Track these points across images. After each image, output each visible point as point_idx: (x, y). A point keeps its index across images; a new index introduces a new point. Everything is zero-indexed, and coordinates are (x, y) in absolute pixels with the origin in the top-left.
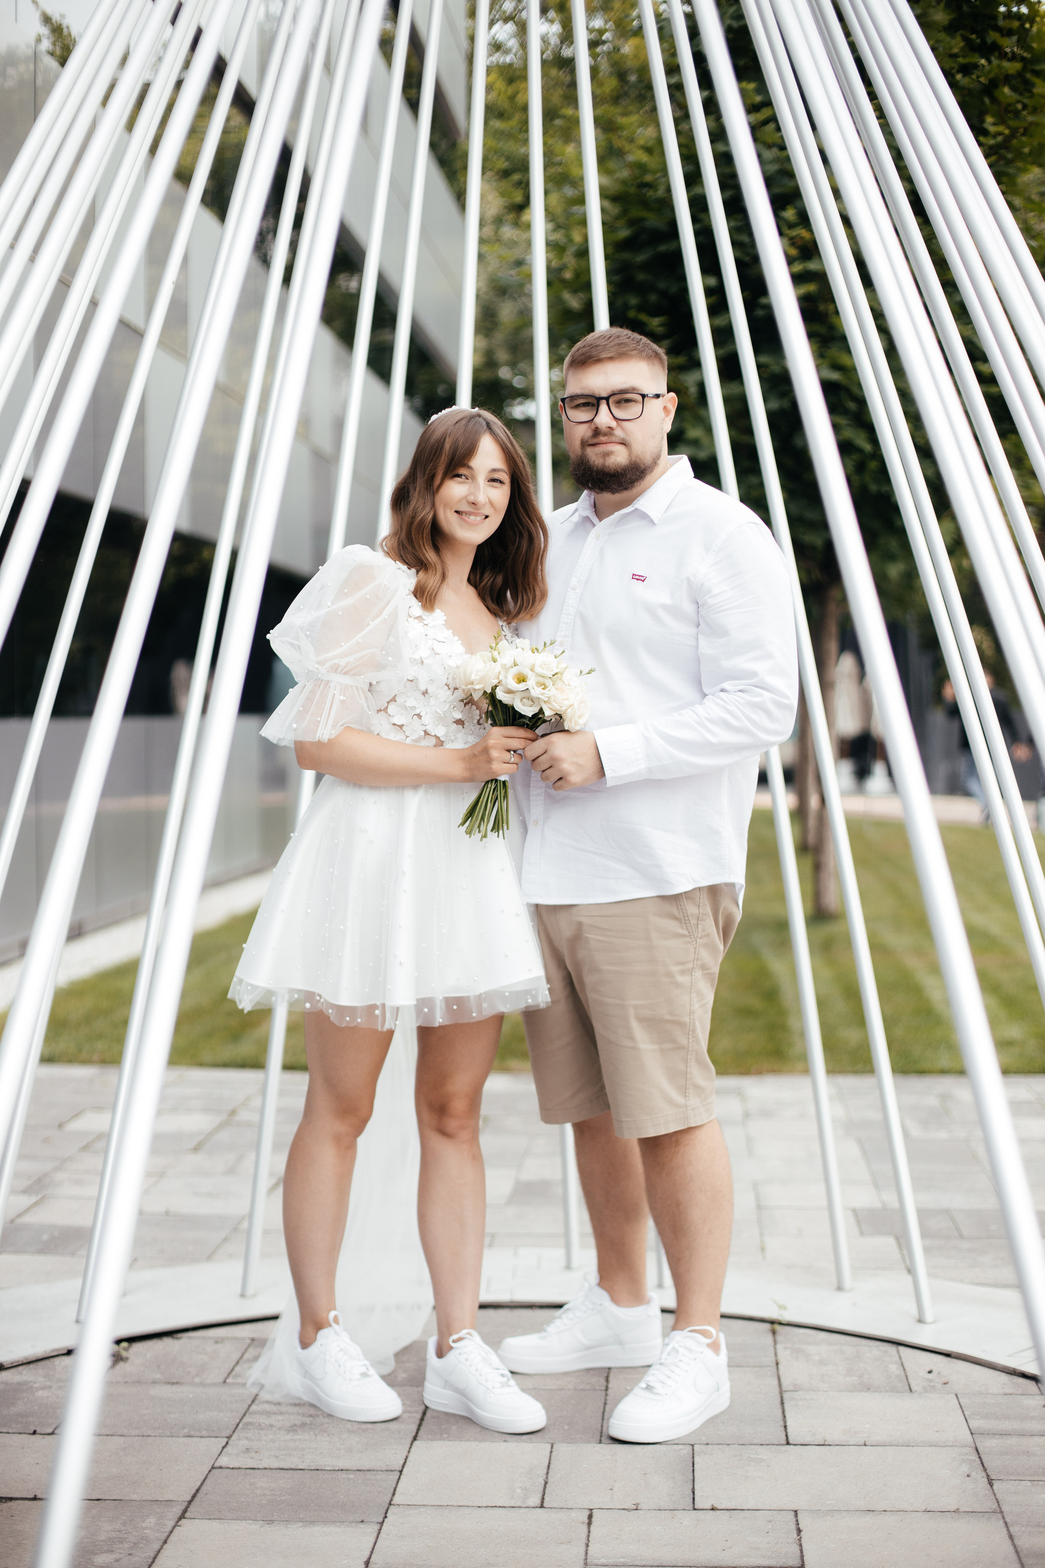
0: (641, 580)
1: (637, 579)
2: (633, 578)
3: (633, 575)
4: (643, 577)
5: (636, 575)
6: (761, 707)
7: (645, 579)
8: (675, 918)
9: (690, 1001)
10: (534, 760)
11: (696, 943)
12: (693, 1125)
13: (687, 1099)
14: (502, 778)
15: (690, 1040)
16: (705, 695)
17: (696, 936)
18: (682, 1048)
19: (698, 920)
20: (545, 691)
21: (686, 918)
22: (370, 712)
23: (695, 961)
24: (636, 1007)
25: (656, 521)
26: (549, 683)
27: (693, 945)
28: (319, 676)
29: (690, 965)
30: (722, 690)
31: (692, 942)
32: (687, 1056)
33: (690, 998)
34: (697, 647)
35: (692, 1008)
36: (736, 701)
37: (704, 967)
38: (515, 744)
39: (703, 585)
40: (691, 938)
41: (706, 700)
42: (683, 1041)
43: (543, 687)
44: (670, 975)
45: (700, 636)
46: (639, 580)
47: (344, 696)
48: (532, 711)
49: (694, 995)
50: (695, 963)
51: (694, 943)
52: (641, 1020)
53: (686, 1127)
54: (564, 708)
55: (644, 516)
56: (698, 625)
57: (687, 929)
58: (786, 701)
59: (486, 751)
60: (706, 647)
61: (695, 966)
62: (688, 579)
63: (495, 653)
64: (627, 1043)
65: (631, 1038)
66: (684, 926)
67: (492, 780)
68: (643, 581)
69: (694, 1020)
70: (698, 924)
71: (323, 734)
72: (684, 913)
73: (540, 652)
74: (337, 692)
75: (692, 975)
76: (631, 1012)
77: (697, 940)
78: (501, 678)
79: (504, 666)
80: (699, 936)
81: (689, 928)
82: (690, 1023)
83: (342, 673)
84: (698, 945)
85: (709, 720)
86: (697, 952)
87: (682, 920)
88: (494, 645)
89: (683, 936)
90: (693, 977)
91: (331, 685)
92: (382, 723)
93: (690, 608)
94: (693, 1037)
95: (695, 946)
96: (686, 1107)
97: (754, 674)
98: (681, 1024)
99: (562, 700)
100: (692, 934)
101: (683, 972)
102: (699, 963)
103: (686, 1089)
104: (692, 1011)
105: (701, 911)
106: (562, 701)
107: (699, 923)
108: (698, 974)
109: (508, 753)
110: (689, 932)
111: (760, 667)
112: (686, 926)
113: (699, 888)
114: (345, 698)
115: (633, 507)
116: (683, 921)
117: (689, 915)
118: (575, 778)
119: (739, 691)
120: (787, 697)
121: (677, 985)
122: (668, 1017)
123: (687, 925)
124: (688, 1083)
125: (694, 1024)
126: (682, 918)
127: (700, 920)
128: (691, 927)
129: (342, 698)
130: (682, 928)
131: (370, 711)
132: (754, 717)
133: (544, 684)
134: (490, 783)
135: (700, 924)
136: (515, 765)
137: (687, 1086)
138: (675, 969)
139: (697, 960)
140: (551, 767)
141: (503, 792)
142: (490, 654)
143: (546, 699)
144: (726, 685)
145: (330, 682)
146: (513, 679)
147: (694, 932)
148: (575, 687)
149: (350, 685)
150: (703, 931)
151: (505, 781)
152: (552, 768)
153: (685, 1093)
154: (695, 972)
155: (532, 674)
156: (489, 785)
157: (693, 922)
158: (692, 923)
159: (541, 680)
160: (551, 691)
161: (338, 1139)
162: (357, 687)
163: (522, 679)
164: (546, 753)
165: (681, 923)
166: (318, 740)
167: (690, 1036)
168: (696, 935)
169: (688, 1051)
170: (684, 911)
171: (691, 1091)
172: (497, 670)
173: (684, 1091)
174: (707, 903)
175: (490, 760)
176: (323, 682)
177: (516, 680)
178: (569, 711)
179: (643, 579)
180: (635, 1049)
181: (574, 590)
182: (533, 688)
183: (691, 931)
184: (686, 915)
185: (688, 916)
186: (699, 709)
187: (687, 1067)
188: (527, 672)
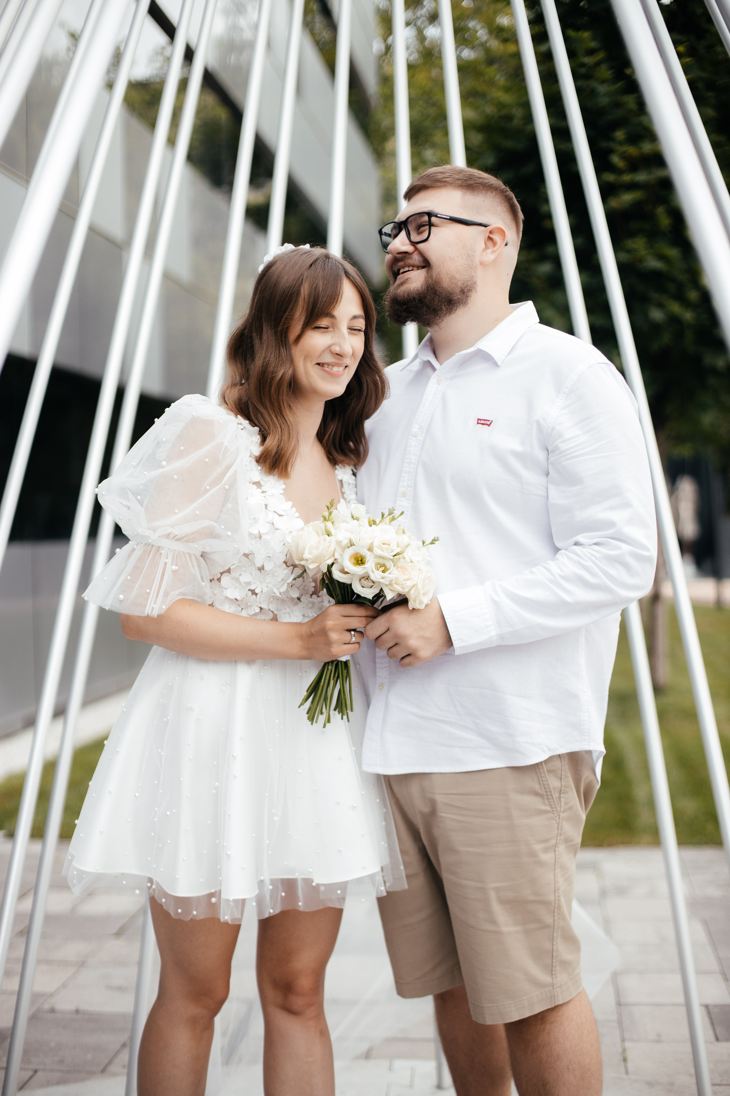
0: (487, 424)
1: (483, 424)
2: (478, 423)
3: (478, 419)
4: (489, 421)
5: (481, 420)
6: (619, 561)
7: (490, 423)
8: (537, 794)
9: (555, 878)
10: (377, 639)
11: (559, 818)
12: (561, 1003)
13: (554, 977)
14: (343, 659)
15: (556, 918)
16: (557, 550)
17: (559, 811)
18: (546, 926)
19: (560, 793)
20: (386, 574)
21: (549, 794)
22: (204, 584)
23: (559, 836)
24: (497, 890)
25: (499, 363)
26: (389, 564)
27: (556, 820)
28: (150, 541)
29: (554, 842)
30: (576, 544)
31: (556, 817)
32: (553, 934)
33: (555, 874)
34: (548, 498)
35: (556, 885)
36: (592, 555)
37: (567, 841)
38: (356, 623)
39: (553, 429)
40: (554, 814)
41: (558, 556)
42: (548, 919)
43: (383, 568)
44: (533, 854)
45: (551, 487)
46: (485, 424)
47: (176, 565)
48: (373, 593)
49: (558, 871)
50: (558, 838)
51: (558, 817)
52: (502, 902)
53: (553, 1006)
54: (407, 590)
55: (485, 357)
56: (548, 474)
57: (550, 804)
58: (646, 553)
59: (324, 632)
60: (556, 496)
61: (558, 841)
62: (538, 422)
63: (329, 524)
64: (490, 927)
65: (493, 921)
66: (546, 801)
67: (332, 662)
68: (489, 425)
69: (559, 896)
70: (560, 797)
71: (153, 608)
72: (547, 788)
73: (377, 523)
74: (169, 561)
75: (555, 851)
76: (493, 896)
77: (559, 815)
78: (337, 556)
79: (339, 543)
80: (562, 809)
81: (552, 803)
82: (555, 900)
83: (175, 539)
84: (560, 820)
85: (563, 578)
86: (560, 828)
87: (544, 795)
88: (326, 514)
89: (545, 812)
90: (557, 853)
91: (163, 552)
92: (215, 592)
93: (541, 455)
94: (559, 914)
95: (558, 821)
96: (553, 986)
97: (611, 524)
98: (546, 903)
99: (405, 580)
100: (555, 809)
101: (546, 850)
102: (562, 837)
103: (552, 968)
104: (556, 888)
105: (563, 783)
106: (405, 582)
107: (562, 795)
108: (561, 848)
109: (348, 633)
110: (552, 808)
111: (618, 516)
112: (549, 802)
113: (559, 755)
114: (177, 568)
115: (475, 347)
116: (546, 797)
117: (552, 790)
118: (425, 652)
119: (595, 544)
120: (647, 549)
121: (541, 864)
122: (532, 898)
123: (550, 800)
124: (554, 961)
125: (559, 900)
126: (545, 793)
127: (563, 793)
128: (554, 802)
129: (174, 567)
130: (545, 804)
131: (203, 581)
132: (612, 572)
133: (383, 565)
134: (330, 664)
135: (563, 797)
136: (356, 645)
137: (554, 964)
138: (538, 847)
139: (561, 835)
140: (396, 644)
141: (345, 672)
142: (322, 525)
143: (387, 583)
144: (580, 538)
145: (161, 548)
146: (350, 560)
147: (557, 805)
148: (418, 562)
149: (183, 552)
150: (566, 804)
151: (346, 661)
152: (397, 646)
153: (552, 971)
154: (558, 847)
155: (371, 555)
156: (330, 667)
157: (556, 795)
158: (554, 796)
159: (381, 561)
160: (394, 573)
161: (193, 1022)
162: (189, 554)
163: (360, 561)
164: (389, 631)
165: (543, 799)
166: (146, 615)
167: (556, 914)
168: (559, 809)
169: (554, 929)
170: (547, 786)
171: (558, 968)
172: (332, 549)
173: (550, 970)
174: (569, 775)
175: (329, 643)
176: (154, 548)
177: (353, 560)
178: (412, 592)
179: (488, 423)
180: (498, 933)
181: (416, 437)
182: (373, 571)
183: (553, 806)
184: (548, 790)
185: (550, 791)
186: (552, 565)
187: (553, 945)
188: (364, 552)
